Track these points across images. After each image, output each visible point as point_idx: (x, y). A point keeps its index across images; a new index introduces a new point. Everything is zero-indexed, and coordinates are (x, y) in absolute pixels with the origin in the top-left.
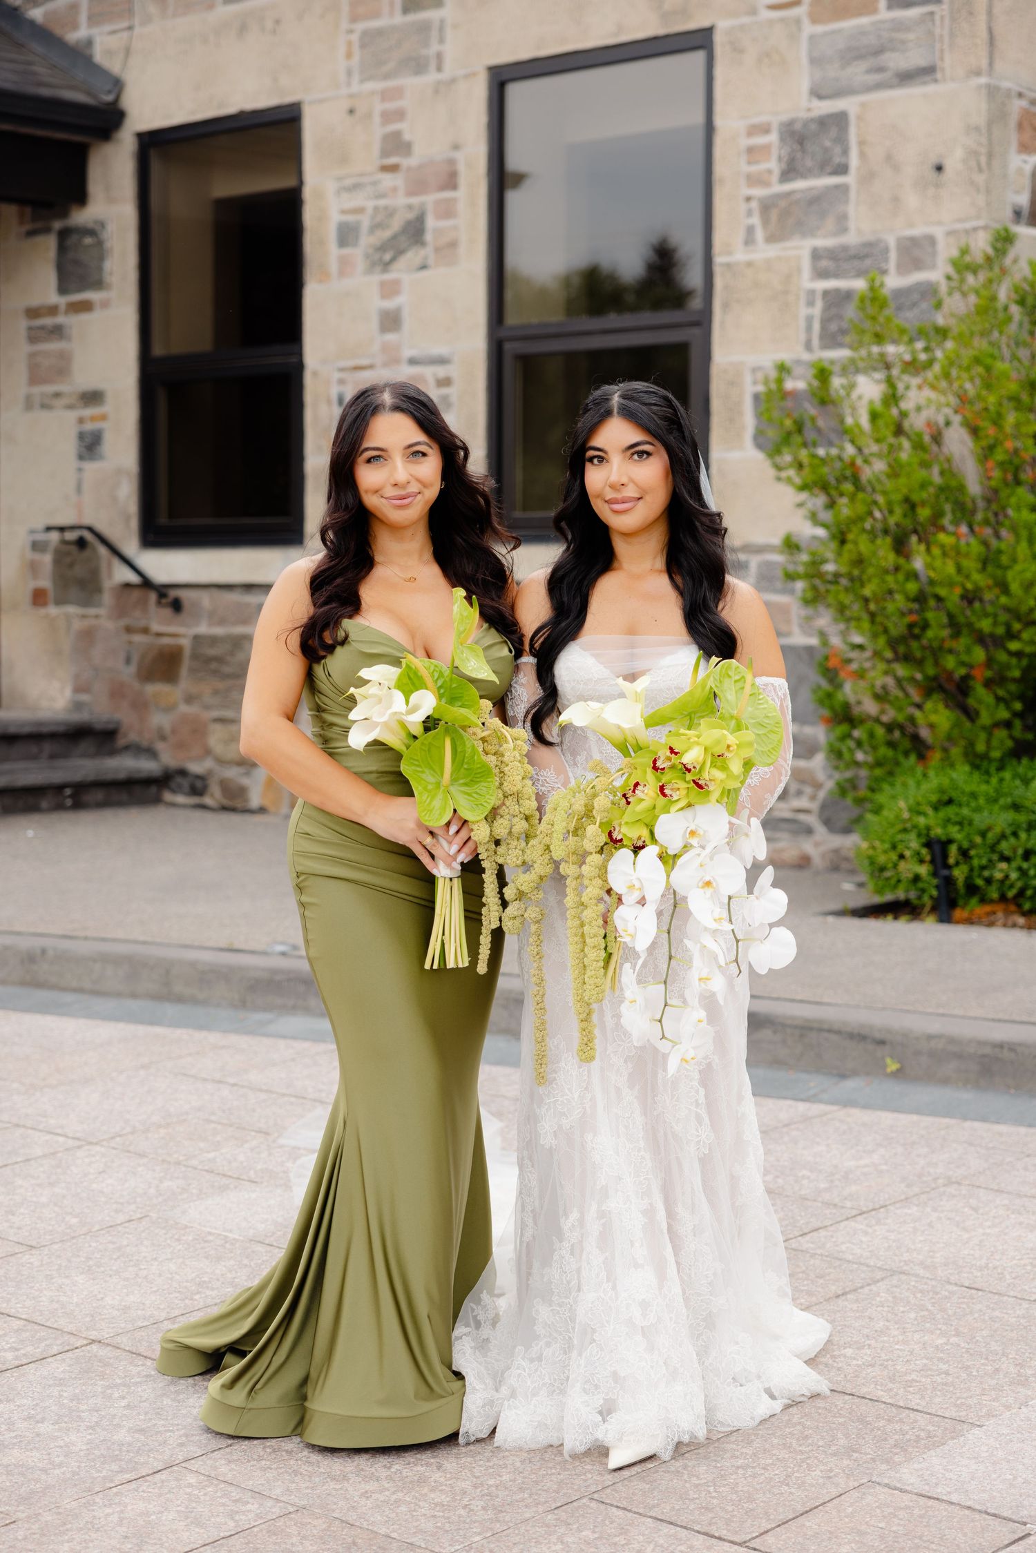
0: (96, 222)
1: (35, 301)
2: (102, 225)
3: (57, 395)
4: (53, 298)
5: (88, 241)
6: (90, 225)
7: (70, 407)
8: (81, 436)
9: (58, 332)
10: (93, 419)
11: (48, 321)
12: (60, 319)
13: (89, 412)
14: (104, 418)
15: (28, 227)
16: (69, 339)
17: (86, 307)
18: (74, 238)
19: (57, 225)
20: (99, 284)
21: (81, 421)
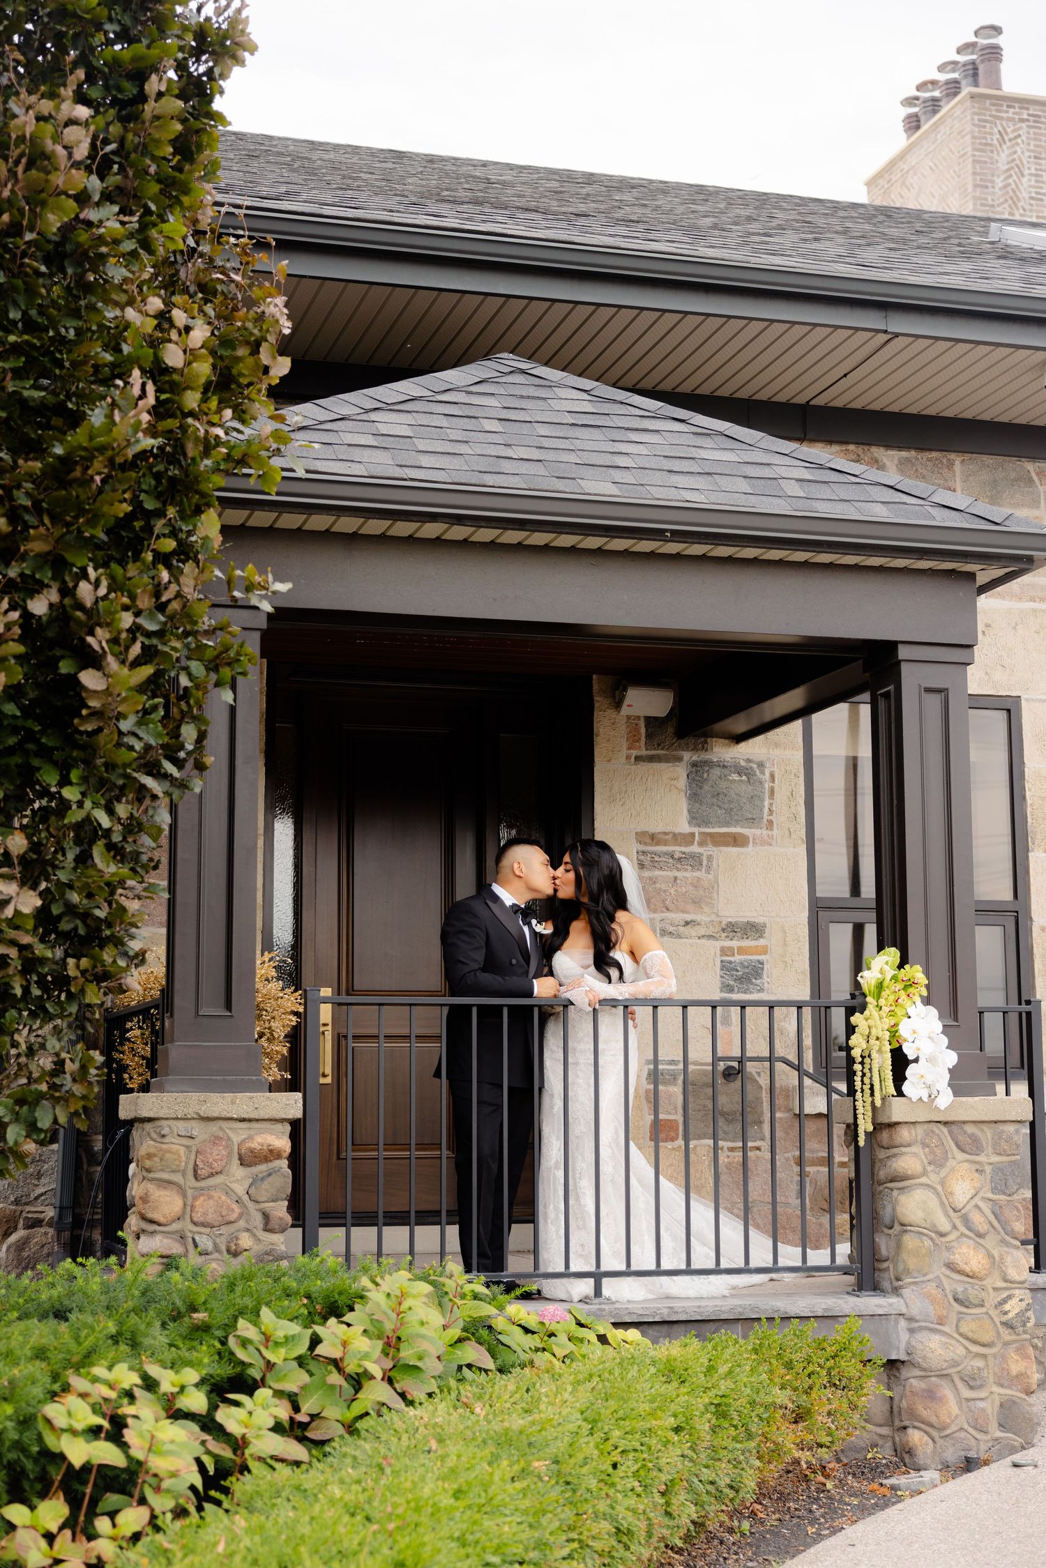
0: (749, 761)
1: (656, 827)
2: (761, 765)
3: (687, 923)
4: (684, 827)
5: (735, 777)
6: (743, 763)
7: (710, 937)
8: (726, 967)
9: (695, 861)
10: (741, 950)
11: (678, 850)
12: (695, 848)
13: (735, 944)
14: (764, 951)
15: (644, 752)
16: (709, 869)
17: (737, 841)
18: (716, 772)
19: (687, 756)
20: (752, 821)
21: (724, 951)
